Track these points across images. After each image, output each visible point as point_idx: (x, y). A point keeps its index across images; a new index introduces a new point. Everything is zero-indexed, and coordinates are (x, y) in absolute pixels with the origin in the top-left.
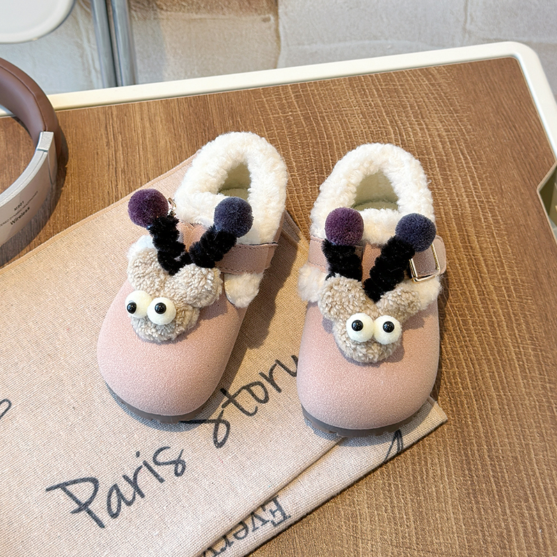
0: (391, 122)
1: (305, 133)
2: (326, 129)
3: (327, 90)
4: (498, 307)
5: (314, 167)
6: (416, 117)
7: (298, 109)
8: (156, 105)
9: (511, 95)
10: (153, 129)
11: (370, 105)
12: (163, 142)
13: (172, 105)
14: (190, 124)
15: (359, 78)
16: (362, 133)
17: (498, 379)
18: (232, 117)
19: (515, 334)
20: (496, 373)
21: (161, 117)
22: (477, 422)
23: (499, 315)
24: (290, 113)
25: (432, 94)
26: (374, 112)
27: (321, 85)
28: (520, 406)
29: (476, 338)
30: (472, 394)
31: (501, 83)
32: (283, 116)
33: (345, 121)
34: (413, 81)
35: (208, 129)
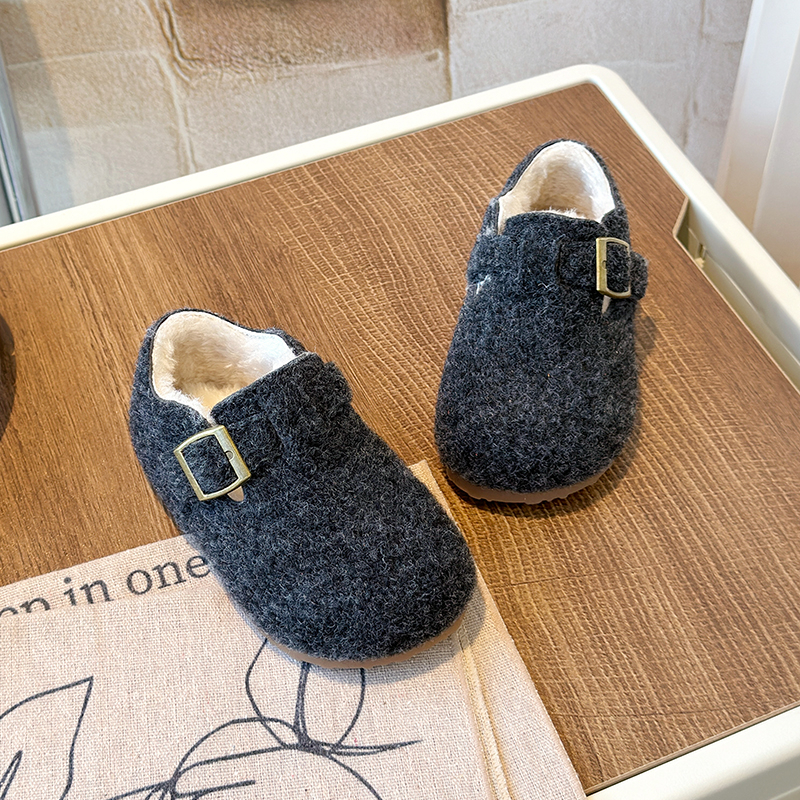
0: (455, 187)
1: (344, 222)
2: (371, 212)
3: (357, 163)
4: (671, 386)
5: (370, 262)
6: (486, 175)
7: (325, 194)
8: (126, 223)
9: (602, 129)
10: (132, 254)
11: (421, 171)
12: (150, 269)
13: (149, 218)
14: (181, 238)
15: (396, 142)
16: (421, 208)
17: (700, 475)
18: (238, 219)
19: (704, 415)
20: (696, 470)
21: (137, 237)
22: (691, 535)
23: (676, 398)
24: (316, 201)
25: (499, 144)
26: (428, 179)
27: (347, 159)
28: (740, 503)
29: (655, 432)
30: (673, 502)
31: (583, 115)
32: (308, 206)
33: (393, 197)
34: (468, 133)
35: (209, 240)
